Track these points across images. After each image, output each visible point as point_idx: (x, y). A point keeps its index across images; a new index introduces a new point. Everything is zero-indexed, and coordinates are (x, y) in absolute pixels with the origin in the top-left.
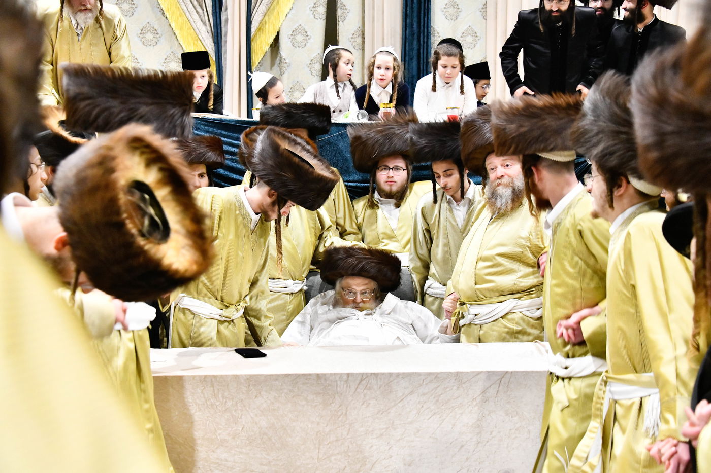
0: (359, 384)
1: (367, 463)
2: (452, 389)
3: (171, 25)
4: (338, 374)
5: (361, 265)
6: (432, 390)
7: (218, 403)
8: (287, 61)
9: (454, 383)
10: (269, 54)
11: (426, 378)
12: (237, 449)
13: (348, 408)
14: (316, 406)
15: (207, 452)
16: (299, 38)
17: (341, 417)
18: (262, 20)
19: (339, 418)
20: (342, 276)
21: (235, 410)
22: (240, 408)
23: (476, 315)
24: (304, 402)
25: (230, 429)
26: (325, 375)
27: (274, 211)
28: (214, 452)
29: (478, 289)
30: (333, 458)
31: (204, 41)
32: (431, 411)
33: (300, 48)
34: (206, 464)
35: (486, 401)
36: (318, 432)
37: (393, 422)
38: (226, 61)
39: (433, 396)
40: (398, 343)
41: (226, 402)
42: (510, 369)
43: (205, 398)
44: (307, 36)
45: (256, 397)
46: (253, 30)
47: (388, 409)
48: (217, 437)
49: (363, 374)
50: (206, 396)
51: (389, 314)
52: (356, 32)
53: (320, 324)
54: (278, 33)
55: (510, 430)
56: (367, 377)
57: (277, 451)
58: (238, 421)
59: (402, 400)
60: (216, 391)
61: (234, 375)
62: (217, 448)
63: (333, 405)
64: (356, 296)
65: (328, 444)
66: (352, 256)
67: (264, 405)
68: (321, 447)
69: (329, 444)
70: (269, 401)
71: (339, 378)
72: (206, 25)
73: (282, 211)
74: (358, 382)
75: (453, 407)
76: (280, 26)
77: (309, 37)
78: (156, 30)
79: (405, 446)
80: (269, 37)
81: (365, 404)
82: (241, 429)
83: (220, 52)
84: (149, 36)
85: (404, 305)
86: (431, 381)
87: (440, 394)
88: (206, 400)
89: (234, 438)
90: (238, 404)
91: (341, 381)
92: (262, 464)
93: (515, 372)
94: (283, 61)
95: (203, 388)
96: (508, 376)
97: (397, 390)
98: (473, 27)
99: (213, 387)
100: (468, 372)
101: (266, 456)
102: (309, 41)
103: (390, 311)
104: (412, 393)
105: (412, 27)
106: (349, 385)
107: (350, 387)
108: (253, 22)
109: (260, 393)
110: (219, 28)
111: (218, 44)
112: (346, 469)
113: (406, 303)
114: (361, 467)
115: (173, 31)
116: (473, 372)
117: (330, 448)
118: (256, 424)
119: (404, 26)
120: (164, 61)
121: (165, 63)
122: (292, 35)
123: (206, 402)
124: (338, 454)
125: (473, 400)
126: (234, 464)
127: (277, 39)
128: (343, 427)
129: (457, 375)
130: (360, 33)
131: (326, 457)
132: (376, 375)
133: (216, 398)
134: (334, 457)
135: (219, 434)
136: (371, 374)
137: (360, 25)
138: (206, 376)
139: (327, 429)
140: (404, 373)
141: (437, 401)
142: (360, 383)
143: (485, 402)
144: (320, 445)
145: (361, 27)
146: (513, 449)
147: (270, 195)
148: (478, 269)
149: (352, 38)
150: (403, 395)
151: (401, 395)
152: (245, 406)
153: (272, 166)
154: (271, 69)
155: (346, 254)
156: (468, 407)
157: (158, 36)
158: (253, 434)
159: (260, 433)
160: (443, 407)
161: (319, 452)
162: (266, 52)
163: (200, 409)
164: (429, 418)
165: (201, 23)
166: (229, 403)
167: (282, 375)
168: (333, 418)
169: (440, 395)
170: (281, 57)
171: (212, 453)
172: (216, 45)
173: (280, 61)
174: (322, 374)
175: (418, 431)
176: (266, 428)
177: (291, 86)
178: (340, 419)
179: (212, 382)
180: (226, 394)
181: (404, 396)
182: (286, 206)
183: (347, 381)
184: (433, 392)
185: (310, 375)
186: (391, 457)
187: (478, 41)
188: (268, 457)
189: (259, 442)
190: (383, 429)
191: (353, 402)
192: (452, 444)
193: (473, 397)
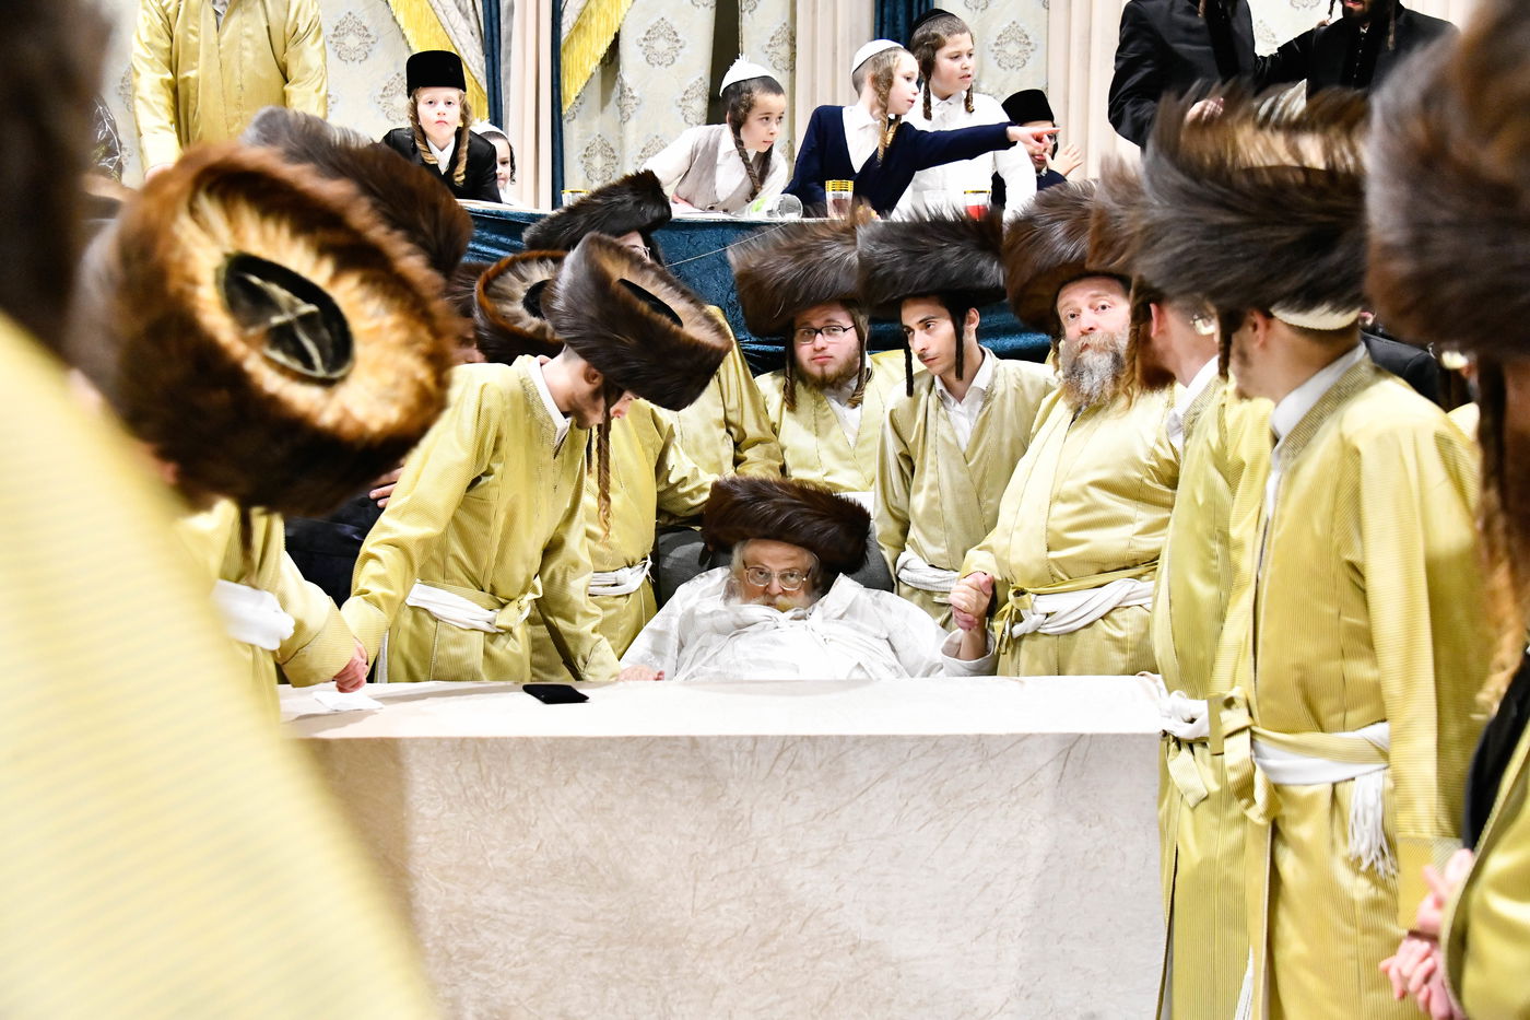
0: (777, 759)
1: (791, 918)
2: (967, 770)
3: (397, 18)
4: (735, 737)
5: (782, 519)
6: (928, 771)
7: (487, 795)
8: (635, 93)
9: (971, 757)
10: (597, 79)
11: (913, 748)
12: (527, 888)
13: (755, 807)
14: (689, 802)
15: (466, 894)
16: (661, 45)
17: (741, 824)
18: (585, 8)
19: (735, 826)
20: (744, 538)
21: (524, 810)
22: (533, 805)
23: (1048, 615)
24: (664, 795)
25: (514, 848)
26: (707, 738)
27: (596, 410)
28: (479, 893)
29: (1054, 560)
30: (722, 908)
31: (464, 50)
32: (925, 814)
33: (663, 67)
34: (465, 918)
35: (1038, 793)
36: (693, 855)
37: (846, 836)
38: (508, 92)
39: (929, 784)
40: (858, 675)
41: (504, 793)
42: (1087, 730)
43: (461, 783)
44: (678, 41)
45: (566, 782)
46: (565, 29)
47: (837, 810)
48: (486, 863)
49: (785, 738)
50: (464, 780)
51: (841, 617)
52: (778, 33)
53: (698, 637)
54: (617, 36)
55: (1086, 852)
56: (794, 743)
57: (609, 892)
58: (529, 831)
59: (866, 790)
60: (484, 771)
61: (521, 738)
62: (487, 885)
63: (724, 799)
64: (771, 581)
65: (713, 880)
66: (765, 498)
67: (584, 800)
68: (699, 885)
69: (716, 880)
70: (593, 793)
71: (737, 745)
72: (468, 19)
73: (612, 410)
74: (775, 753)
75: (969, 805)
76: (620, 21)
77: (681, 44)
78: (365, 28)
79: (871, 885)
80: (599, 45)
81: (790, 798)
82: (535, 848)
83: (497, 73)
84: (352, 41)
85: (873, 600)
86: (924, 754)
87: (943, 778)
88: (464, 790)
89: (521, 866)
90: (530, 799)
91: (740, 752)
92: (577, 919)
93: (1098, 735)
94: (627, 93)
95: (458, 763)
96: (1083, 744)
97: (856, 772)
98: (1021, 25)
99: (479, 761)
100: (1001, 736)
101: (585, 902)
102: (680, 51)
103: (843, 611)
104: (885, 777)
105: (895, 25)
106: (757, 759)
107: (758, 765)
108: (565, 13)
109: (574, 774)
110: (495, 24)
111: (493, 58)
112: (750, 930)
113: (877, 596)
114: (780, 925)
115: (401, 30)
116: (1013, 735)
117: (716, 886)
118: (567, 837)
119: (878, 22)
120: (381, 93)
121: (382, 96)
122: (645, 39)
123: (465, 792)
124: (733, 899)
125: (1011, 791)
126: (520, 918)
127: (614, 47)
128: (743, 846)
129: (980, 740)
130: (787, 36)
131: (708, 905)
132: (812, 740)
133: (485, 784)
134: (727, 906)
135: (492, 858)
136: (803, 738)
137: (787, 19)
138: (464, 740)
139: (712, 850)
140: (869, 737)
141: (938, 793)
142: (780, 754)
143: (1035, 796)
144: (697, 880)
145: (788, 25)
146: (1091, 891)
147: (588, 378)
148: (1053, 520)
149: (770, 46)
150: (867, 781)
151: (863, 779)
152: (543, 801)
153: (592, 319)
154: (602, 109)
155: (754, 493)
156: (1000, 806)
157: (370, 41)
158: (559, 857)
159: (573, 856)
160: (949, 805)
161: (694, 896)
162: (593, 74)
163: (451, 808)
164: (921, 827)
165: (459, 15)
166: (512, 795)
167: (621, 738)
168: (724, 826)
169: (944, 782)
170: (622, 85)
171: (478, 896)
172: (490, 61)
173: (621, 93)
174: (702, 737)
175: (898, 854)
176: (588, 846)
177: (643, 146)
178: (738, 829)
179: (476, 751)
180: (505, 776)
181: (869, 783)
182: (622, 399)
183: (752, 753)
184: (929, 774)
185: (676, 738)
186: (841, 906)
187: (1031, 54)
188: (590, 905)
189: (572, 874)
190: (825, 850)
191: (765, 794)
192: (967, 880)
193: (1012, 785)
